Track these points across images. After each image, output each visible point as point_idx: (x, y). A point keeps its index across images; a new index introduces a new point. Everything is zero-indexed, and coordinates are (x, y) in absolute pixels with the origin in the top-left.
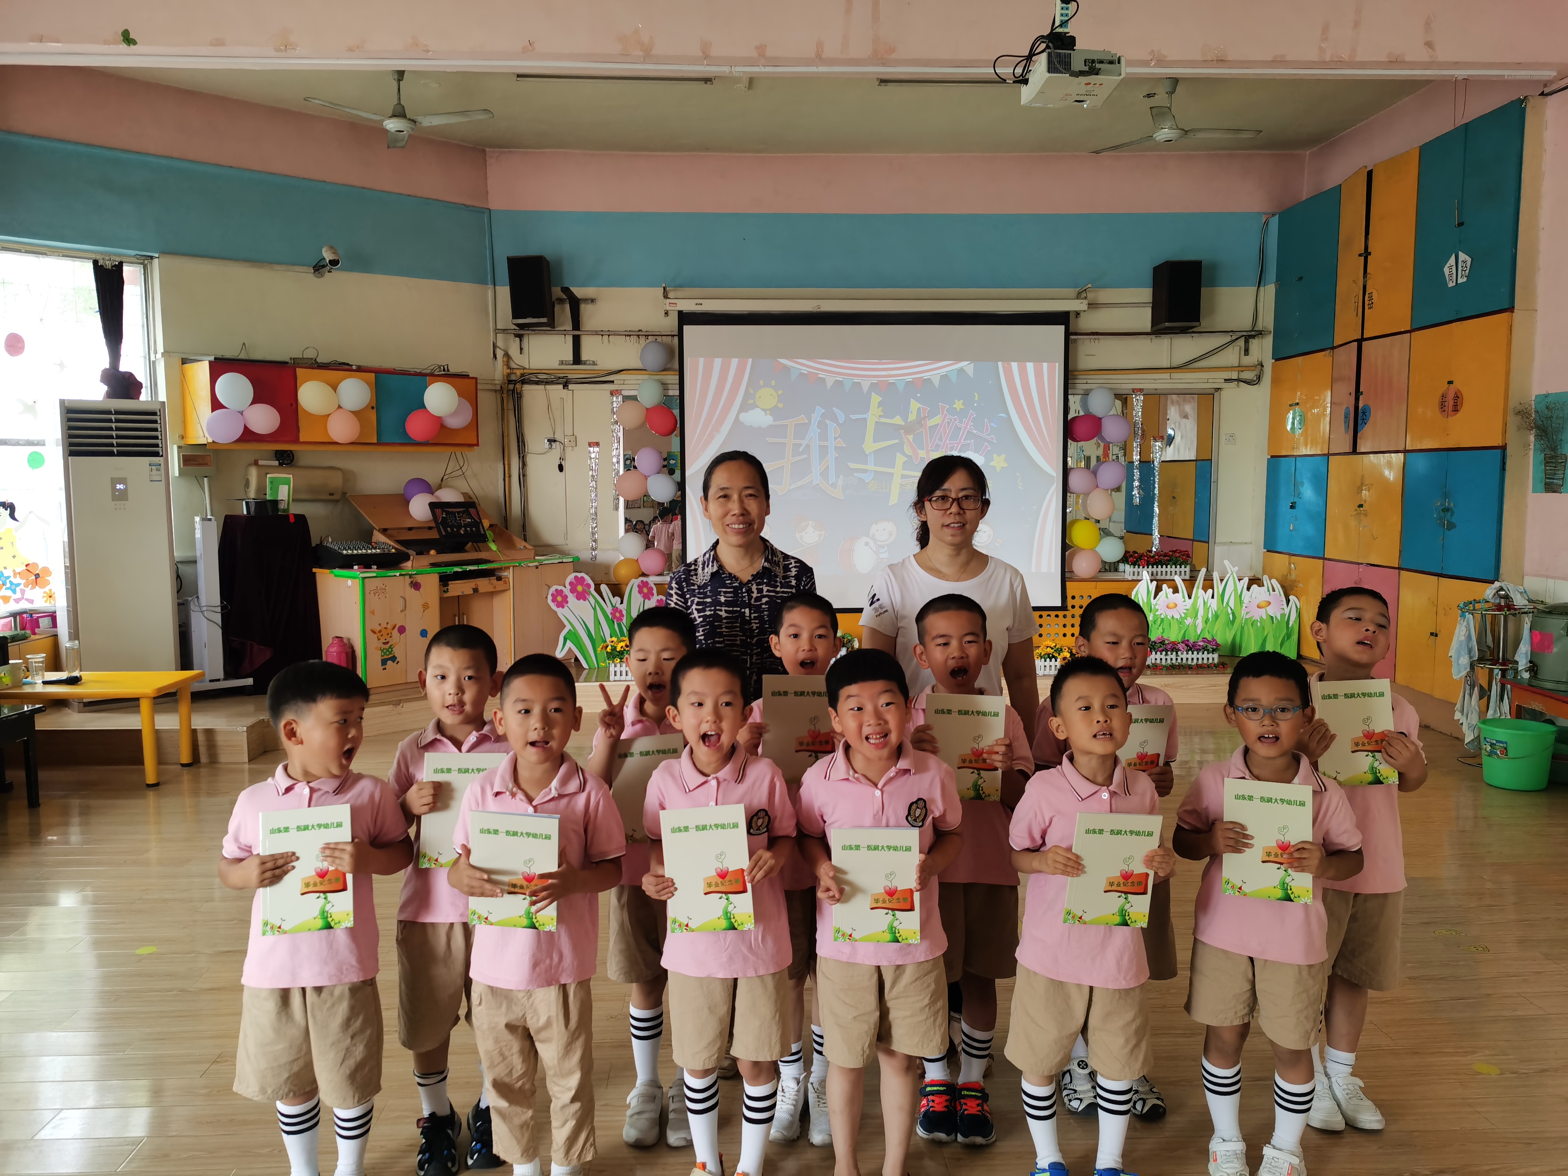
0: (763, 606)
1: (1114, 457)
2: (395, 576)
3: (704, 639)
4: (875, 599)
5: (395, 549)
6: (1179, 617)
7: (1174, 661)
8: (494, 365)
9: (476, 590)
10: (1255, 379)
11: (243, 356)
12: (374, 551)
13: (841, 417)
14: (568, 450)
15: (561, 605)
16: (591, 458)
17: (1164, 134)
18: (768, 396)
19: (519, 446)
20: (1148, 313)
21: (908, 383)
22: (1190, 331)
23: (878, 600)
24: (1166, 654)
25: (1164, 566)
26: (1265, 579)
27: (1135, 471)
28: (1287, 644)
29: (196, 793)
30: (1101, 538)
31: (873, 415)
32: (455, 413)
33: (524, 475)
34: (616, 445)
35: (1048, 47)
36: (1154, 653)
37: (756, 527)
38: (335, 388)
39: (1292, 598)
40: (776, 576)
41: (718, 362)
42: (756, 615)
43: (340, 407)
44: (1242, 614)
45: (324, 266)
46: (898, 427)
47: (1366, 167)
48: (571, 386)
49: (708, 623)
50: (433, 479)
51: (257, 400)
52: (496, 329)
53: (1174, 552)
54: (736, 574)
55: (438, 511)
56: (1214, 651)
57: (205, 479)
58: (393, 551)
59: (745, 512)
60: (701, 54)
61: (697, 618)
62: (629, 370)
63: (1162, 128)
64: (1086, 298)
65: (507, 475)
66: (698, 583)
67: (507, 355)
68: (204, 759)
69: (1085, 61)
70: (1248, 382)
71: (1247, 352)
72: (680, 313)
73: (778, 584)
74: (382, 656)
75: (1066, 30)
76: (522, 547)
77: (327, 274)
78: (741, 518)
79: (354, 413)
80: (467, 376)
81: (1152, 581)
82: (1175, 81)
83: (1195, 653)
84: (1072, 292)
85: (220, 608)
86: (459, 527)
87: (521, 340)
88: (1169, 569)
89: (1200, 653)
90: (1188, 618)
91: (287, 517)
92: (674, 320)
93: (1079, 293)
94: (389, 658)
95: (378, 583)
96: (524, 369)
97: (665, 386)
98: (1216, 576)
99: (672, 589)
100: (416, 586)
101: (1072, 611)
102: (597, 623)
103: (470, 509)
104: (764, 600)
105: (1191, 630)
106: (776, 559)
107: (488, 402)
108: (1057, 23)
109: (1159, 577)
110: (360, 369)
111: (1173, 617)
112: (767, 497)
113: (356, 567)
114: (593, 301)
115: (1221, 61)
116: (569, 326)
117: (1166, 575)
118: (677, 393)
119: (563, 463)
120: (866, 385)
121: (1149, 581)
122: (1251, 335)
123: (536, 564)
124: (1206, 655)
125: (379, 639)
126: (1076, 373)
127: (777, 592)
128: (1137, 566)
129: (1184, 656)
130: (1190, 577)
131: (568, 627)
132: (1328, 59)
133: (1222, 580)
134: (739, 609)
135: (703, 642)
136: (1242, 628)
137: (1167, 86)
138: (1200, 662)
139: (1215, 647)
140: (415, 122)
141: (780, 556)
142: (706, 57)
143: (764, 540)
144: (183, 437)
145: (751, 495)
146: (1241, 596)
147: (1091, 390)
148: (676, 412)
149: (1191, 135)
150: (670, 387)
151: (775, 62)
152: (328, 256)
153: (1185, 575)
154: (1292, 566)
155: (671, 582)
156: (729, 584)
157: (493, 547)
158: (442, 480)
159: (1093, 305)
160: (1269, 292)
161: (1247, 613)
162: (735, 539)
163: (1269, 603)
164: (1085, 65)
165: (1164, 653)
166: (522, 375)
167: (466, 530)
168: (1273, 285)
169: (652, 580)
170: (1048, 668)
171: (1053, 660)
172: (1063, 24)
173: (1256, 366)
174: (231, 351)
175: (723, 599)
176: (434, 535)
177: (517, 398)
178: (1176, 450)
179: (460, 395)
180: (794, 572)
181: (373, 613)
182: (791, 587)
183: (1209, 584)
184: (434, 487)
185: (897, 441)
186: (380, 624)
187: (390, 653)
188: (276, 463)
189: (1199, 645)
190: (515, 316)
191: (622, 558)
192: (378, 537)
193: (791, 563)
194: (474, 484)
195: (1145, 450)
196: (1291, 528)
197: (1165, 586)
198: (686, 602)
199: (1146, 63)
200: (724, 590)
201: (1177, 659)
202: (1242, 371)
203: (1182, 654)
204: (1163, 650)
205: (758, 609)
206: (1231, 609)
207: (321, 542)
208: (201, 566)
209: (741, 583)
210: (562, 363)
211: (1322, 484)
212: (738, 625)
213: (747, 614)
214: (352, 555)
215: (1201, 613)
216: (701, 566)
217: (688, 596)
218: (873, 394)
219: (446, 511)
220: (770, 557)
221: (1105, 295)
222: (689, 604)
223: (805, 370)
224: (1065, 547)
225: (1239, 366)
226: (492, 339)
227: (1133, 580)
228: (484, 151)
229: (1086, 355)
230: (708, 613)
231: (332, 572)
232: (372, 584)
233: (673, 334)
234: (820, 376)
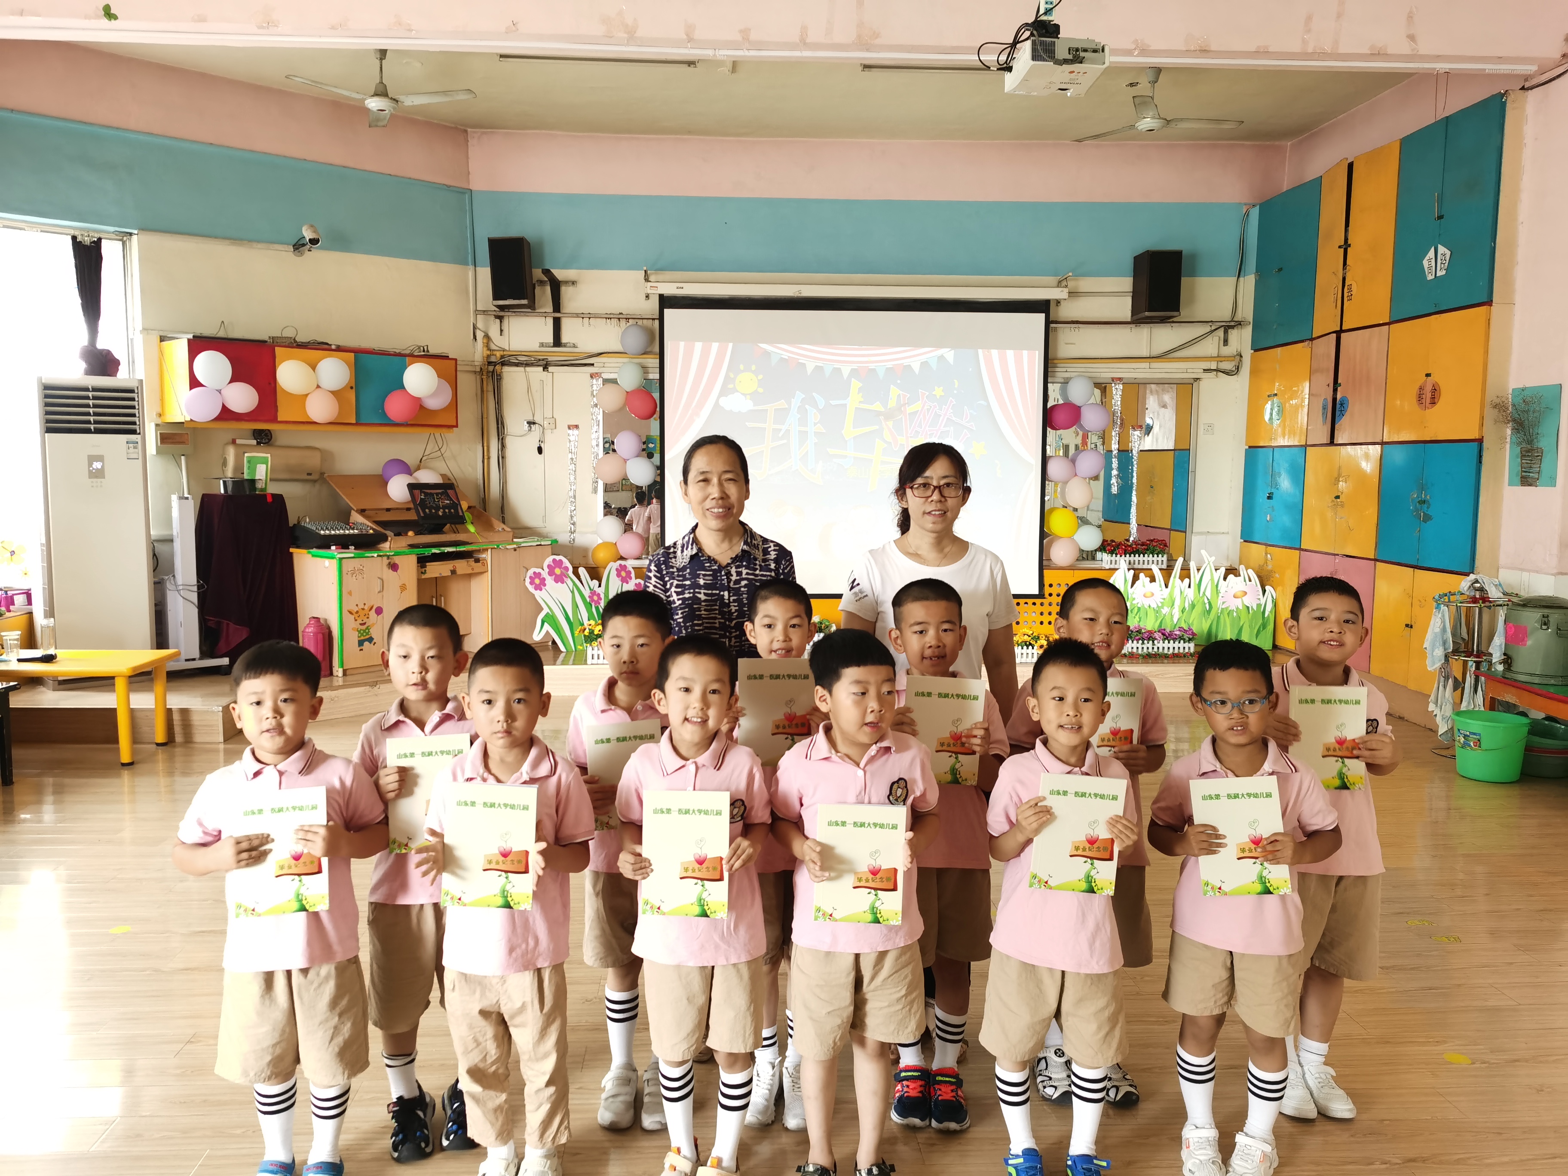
0: (742, 589)
1: (1093, 446)
2: (373, 557)
3: (683, 622)
4: (855, 584)
5: (373, 529)
6: (1155, 606)
7: (1150, 650)
8: (474, 347)
9: (453, 572)
10: (1234, 369)
11: (221, 334)
12: (352, 531)
13: (821, 402)
14: (548, 433)
15: (538, 588)
16: (570, 441)
17: (1147, 123)
18: (748, 381)
19: (498, 428)
20: (1128, 301)
21: (888, 369)
22: (1171, 320)
23: (858, 584)
24: (1143, 643)
25: (1142, 555)
26: (1242, 569)
27: (1114, 460)
28: (1262, 634)
29: (170, 773)
30: (1079, 526)
31: (854, 400)
32: (434, 395)
33: (503, 457)
34: (595, 428)
35: (1032, 35)
36: (1130, 641)
37: (735, 511)
38: (314, 368)
39: (1268, 588)
40: (756, 559)
41: (698, 346)
42: (735, 598)
43: (318, 387)
44: (1218, 604)
45: (304, 245)
46: (878, 414)
47: (1347, 159)
48: (551, 369)
49: (688, 606)
50: (410, 459)
51: (235, 378)
52: (476, 310)
53: (1152, 541)
54: (716, 557)
55: (417, 492)
56: (1190, 640)
57: (183, 457)
58: (371, 531)
59: (724, 496)
60: (685, 37)
61: (676, 600)
62: (609, 353)
63: (1145, 118)
64: (1066, 286)
65: (486, 457)
66: (677, 566)
67: (487, 337)
68: (179, 738)
69: (1069, 50)
70: (1227, 373)
71: (1226, 342)
72: (661, 296)
73: (758, 567)
74: (359, 637)
75: (1050, 18)
76: (500, 529)
77: (307, 253)
78: (720, 502)
79: (333, 392)
80: (446, 357)
81: (1129, 570)
82: (1158, 71)
83: (1172, 642)
84: (1053, 280)
85: (196, 587)
86: (438, 508)
87: (501, 322)
88: (1146, 558)
89: (1177, 642)
90: (1165, 608)
91: (265, 496)
92: (655, 303)
93: (1060, 282)
94: (365, 639)
95: (356, 563)
96: (504, 350)
97: (645, 369)
98: (1193, 566)
99: (650, 571)
100: (394, 567)
101: (1049, 599)
102: (575, 606)
103: (449, 491)
104: (743, 583)
105: (1168, 619)
106: (756, 542)
107: (467, 384)
108: (1042, 11)
109: (1136, 566)
110: (339, 349)
111: (1150, 606)
112: (747, 481)
113: (333, 548)
114: (574, 283)
115: (1204, 52)
116: (550, 309)
117: (1144, 564)
118: (657, 376)
119: (542, 446)
120: (846, 370)
121: (1127, 570)
122: (1230, 326)
123: (515, 546)
124: (1182, 644)
125: (356, 620)
126: (1056, 361)
127: (756, 575)
128: (1114, 555)
129: (1161, 645)
130: (1168, 566)
131: (546, 610)
132: (1310, 50)
133: (1198, 570)
134: (718, 592)
135: (682, 624)
136: (1219, 617)
137: (1151, 76)
138: (1176, 651)
139: (1191, 637)
140: (397, 101)
141: (759, 539)
142: (690, 40)
143: (743, 524)
144: (160, 415)
145: (730, 480)
146: (1217, 586)
147: (1071, 378)
148: (656, 396)
149: (1173, 125)
150: (650, 370)
151: (759, 45)
152: (308, 234)
153: (1162, 564)
154: (1269, 556)
155: (650, 565)
156: (709, 567)
157: (472, 529)
158: (421, 462)
159: (1073, 294)
160: (1249, 282)
161: (1223, 603)
162: (714, 523)
163: (1246, 593)
164: (1069, 54)
165: (1140, 642)
166: (502, 357)
167: (444, 512)
168: (1253, 276)
169: (630, 564)
170: (1025, 655)
171: (1030, 647)
172: (1048, 12)
173: (1235, 357)
174: (209, 330)
175: (702, 582)
176: (412, 516)
177: (497, 379)
178: (1155, 440)
179: (439, 376)
180: (773, 555)
181: (350, 593)
182: (770, 570)
183: (1186, 573)
184: (412, 469)
185: (877, 427)
186: (357, 605)
187: (367, 634)
188: (254, 442)
189: (1176, 635)
190: (495, 298)
191: (600, 541)
192: (356, 517)
193: (770, 547)
194: (452, 465)
195: (1124, 439)
196: (1268, 519)
197: (1142, 575)
198: (665, 585)
199: (1129, 53)
200: (703, 573)
201: (1153, 648)
202: (1221, 361)
203: (1159, 643)
204: (1139, 639)
205: (737, 592)
206: (1208, 599)
207: (299, 522)
208: (177, 545)
209: (720, 566)
210: (542, 345)
211: (1299, 475)
212: (717, 607)
213: (726, 597)
214: (330, 536)
215: (1177, 603)
216: (680, 549)
217: (667, 579)
218: (853, 379)
219: (424, 493)
220: (749, 540)
221: (1086, 284)
222: (668, 586)
223: (786, 355)
224: (1043, 535)
225: (1218, 356)
226: (472, 320)
227: (1110, 569)
228: (466, 131)
229: (1066, 344)
230: (687, 596)
231: (309, 553)
232: (349, 565)
233: (654, 317)
234: (800, 361)
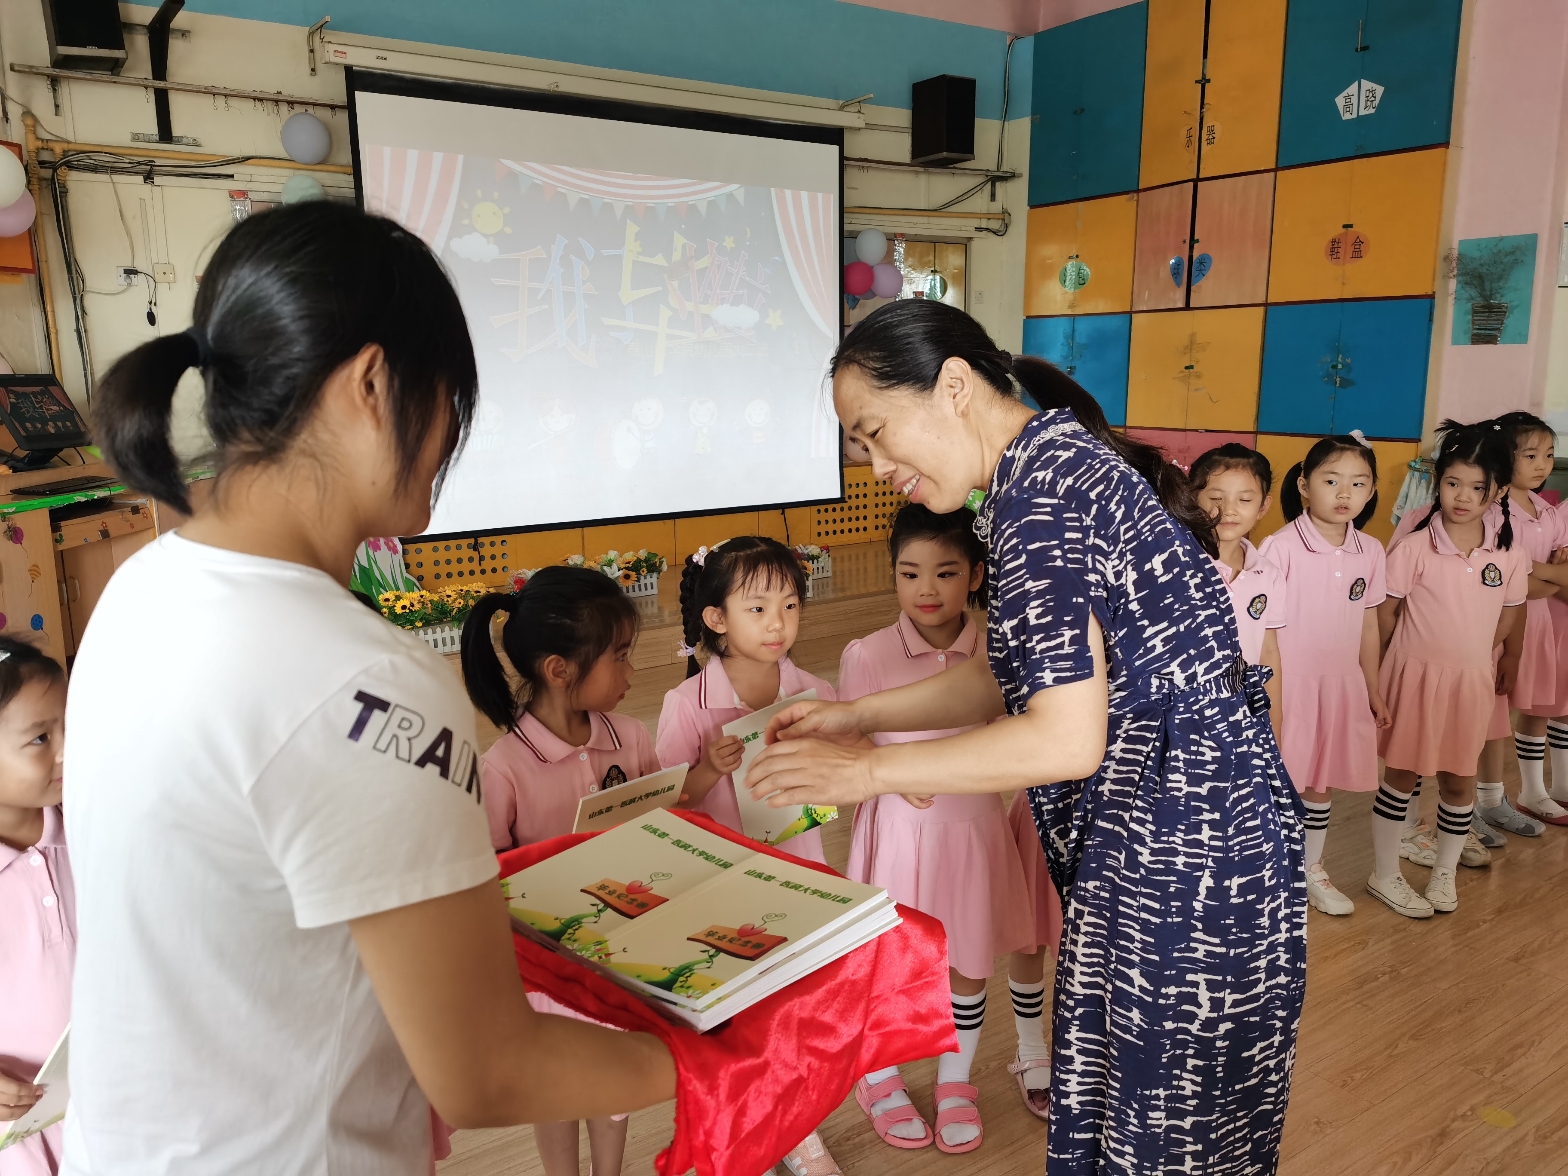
9: (105, 534)
10: (1002, 229)
13: (590, 252)
14: (162, 288)
18: (489, 216)
19: (71, 279)
21: (670, 209)
31: (631, 249)
33: (85, 331)
41: (413, 156)
46: (660, 270)
48: (157, 180)
52: (7, 65)
55: (2, 391)
62: (261, 158)
64: (860, 112)
65: (52, 330)
67: (28, 113)
70: (995, 233)
71: (993, 197)
72: (349, 70)
86: (44, 420)
87: (56, 90)
93: (845, 107)
96: (67, 142)
100: (15, 535)
103: (50, 388)
114: (185, 33)
116: (148, 74)
119: (154, 311)
120: (618, 207)
122: (998, 178)
126: (848, 210)
166: (66, 153)
168: (1027, 119)
173: (1001, 214)
177: (62, 195)
185: (660, 288)
190: (52, 39)
202: (989, 219)
210: (136, 137)
218: (628, 220)
223: (539, 180)
225: (988, 214)
229: (853, 187)
233: (338, 104)
234: (559, 190)
